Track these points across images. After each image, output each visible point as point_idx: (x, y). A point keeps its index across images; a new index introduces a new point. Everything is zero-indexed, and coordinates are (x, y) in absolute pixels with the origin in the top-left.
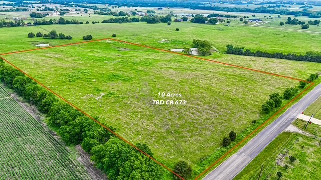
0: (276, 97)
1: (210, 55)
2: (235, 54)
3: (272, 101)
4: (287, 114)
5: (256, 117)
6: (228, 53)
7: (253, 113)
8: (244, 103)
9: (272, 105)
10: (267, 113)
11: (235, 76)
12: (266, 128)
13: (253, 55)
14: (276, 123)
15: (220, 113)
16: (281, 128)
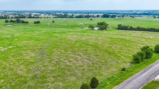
0: (146, 49)
1: (106, 29)
2: (123, 30)
3: (142, 52)
4: (157, 64)
5: (127, 66)
6: (118, 29)
7: (124, 62)
8: (119, 55)
9: (143, 55)
10: (138, 63)
11: (118, 39)
12: (134, 76)
13: (135, 29)
14: (145, 72)
15: (95, 62)
16: (150, 76)
